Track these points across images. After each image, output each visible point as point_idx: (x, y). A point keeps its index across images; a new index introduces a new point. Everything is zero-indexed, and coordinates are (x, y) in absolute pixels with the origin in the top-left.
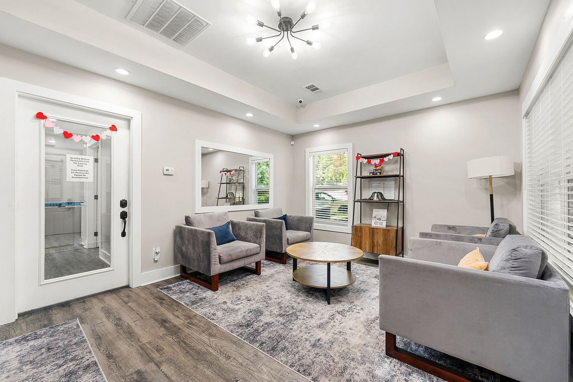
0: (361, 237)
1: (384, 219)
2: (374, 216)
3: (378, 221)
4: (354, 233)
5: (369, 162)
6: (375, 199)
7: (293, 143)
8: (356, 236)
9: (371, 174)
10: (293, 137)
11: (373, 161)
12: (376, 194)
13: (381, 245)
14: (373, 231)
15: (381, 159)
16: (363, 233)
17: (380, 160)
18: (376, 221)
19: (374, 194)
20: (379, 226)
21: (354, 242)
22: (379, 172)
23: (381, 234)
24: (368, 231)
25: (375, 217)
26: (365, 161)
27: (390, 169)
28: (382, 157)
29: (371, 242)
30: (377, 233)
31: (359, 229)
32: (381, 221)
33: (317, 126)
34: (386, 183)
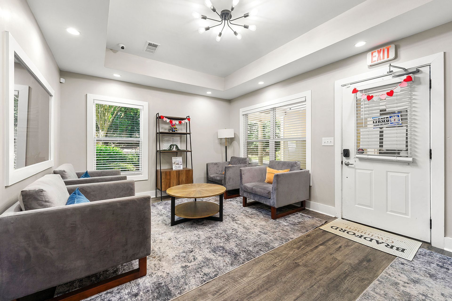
0: (170, 179)
1: (181, 164)
2: (173, 162)
3: (177, 165)
4: (165, 177)
5: (171, 122)
6: (174, 149)
8: (166, 179)
9: (171, 131)
10: (61, 72)
11: (174, 122)
12: (175, 146)
13: (184, 181)
14: (179, 172)
15: (180, 121)
16: (172, 176)
17: (179, 121)
18: (176, 166)
19: (174, 146)
20: (178, 169)
21: (164, 184)
22: (176, 130)
23: (185, 173)
24: (176, 174)
25: (174, 163)
26: (168, 121)
28: (180, 120)
29: (178, 181)
30: (182, 174)
31: (168, 174)
32: (179, 165)
33: (117, 76)
34: (175, 138)
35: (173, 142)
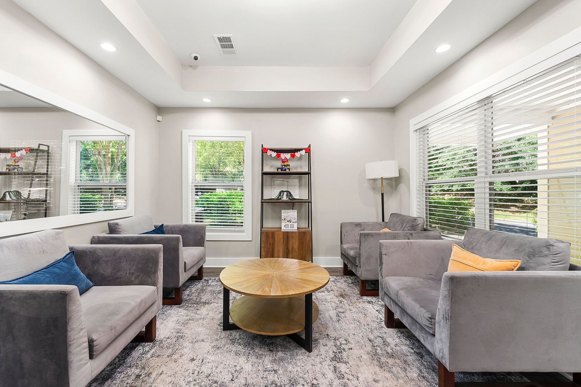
0: (273, 244)
1: (295, 221)
2: (283, 218)
3: (288, 223)
4: (265, 241)
5: (278, 156)
6: (285, 198)
7: (159, 118)
8: (268, 244)
9: (280, 170)
10: (160, 110)
11: (283, 156)
12: (285, 193)
13: (296, 250)
14: (287, 235)
15: (293, 153)
16: (276, 239)
17: (291, 154)
18: (286, 223)
19: (284, 193)
20: (290, 228)
21: (264, 251)
22: (288, 169)
23: (297, 237)
24: (282, 236)
25: (285, 219)
26: (274, 154)
27: (295, 166)
28: (293, 151)
29: (285, 248)
30: (292, 237)
31: (270, 235)
32: (291, 223)
33: (207, 101)
34: (290, 180)
35: (287, 186)
